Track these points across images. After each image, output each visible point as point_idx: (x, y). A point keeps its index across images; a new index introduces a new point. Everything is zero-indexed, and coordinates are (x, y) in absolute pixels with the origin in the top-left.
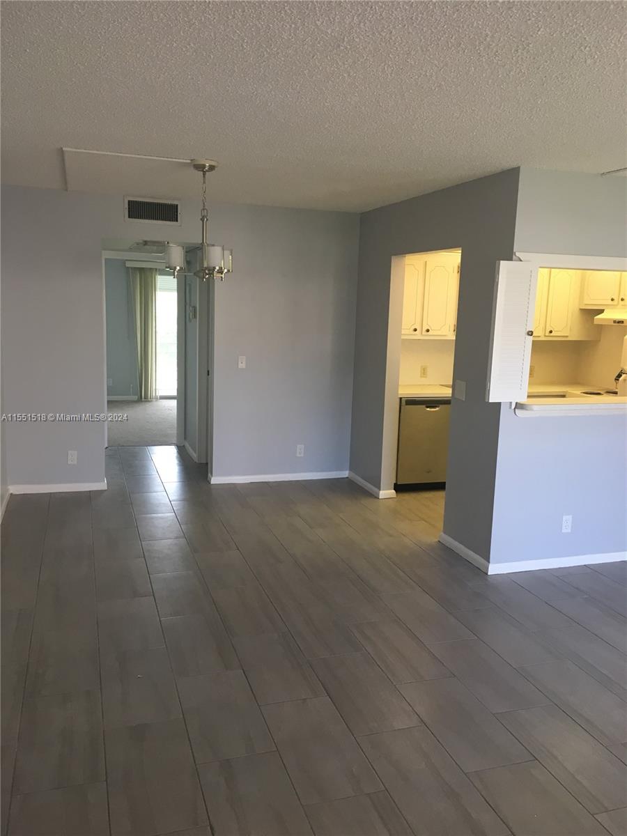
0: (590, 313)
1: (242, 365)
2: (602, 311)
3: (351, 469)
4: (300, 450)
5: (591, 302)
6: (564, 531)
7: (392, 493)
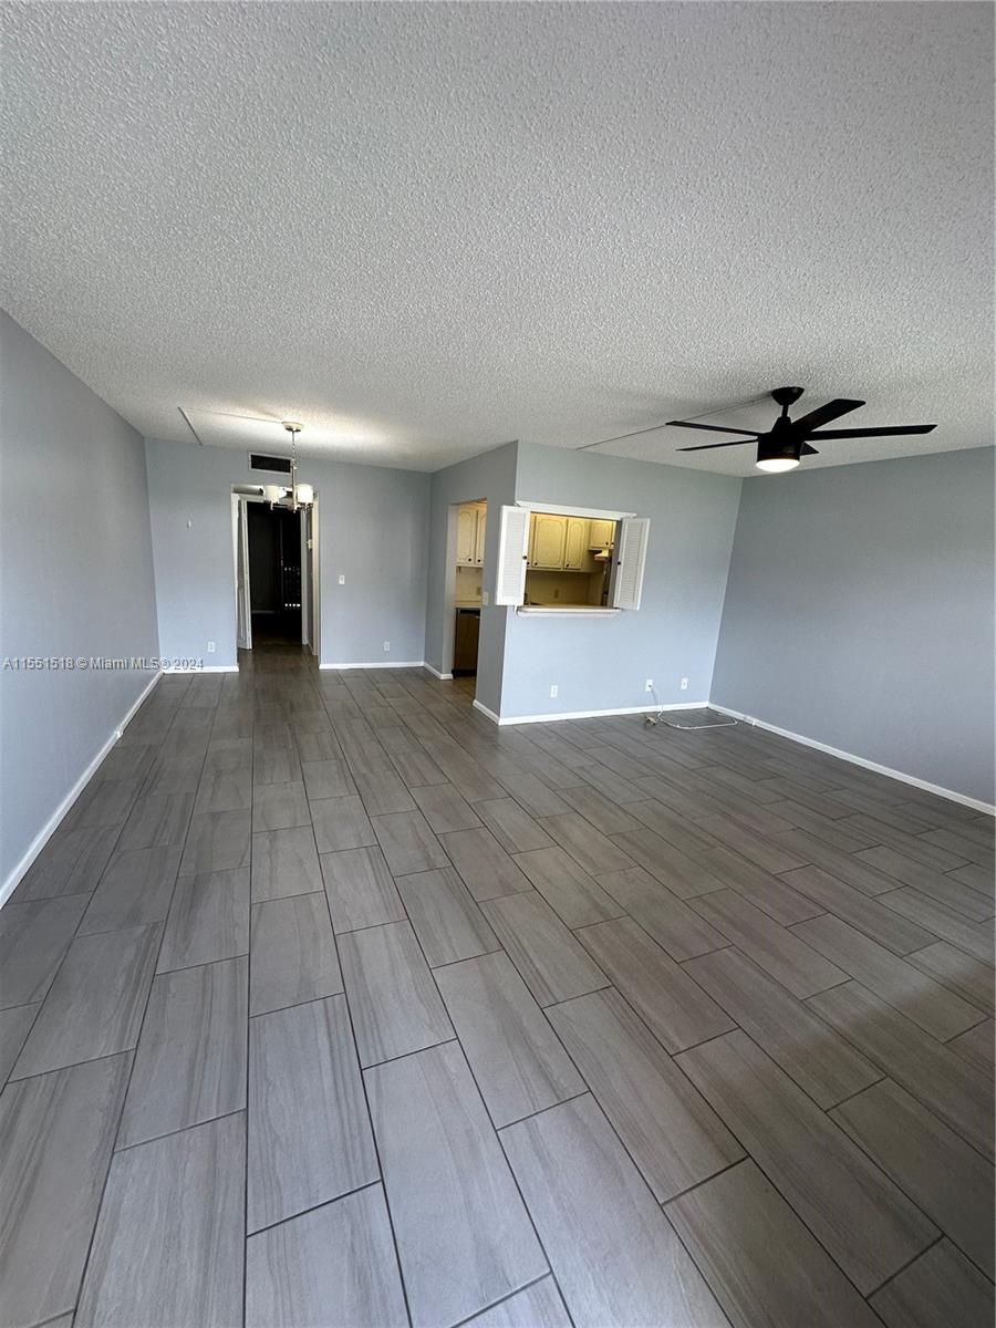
0: (593, 553)
1: (342, 582)
2: (600, 552)
3: (425, 660)
4: (387, 646)
5: (595, 545)
6: (552, 696)
7: (450, 676)
